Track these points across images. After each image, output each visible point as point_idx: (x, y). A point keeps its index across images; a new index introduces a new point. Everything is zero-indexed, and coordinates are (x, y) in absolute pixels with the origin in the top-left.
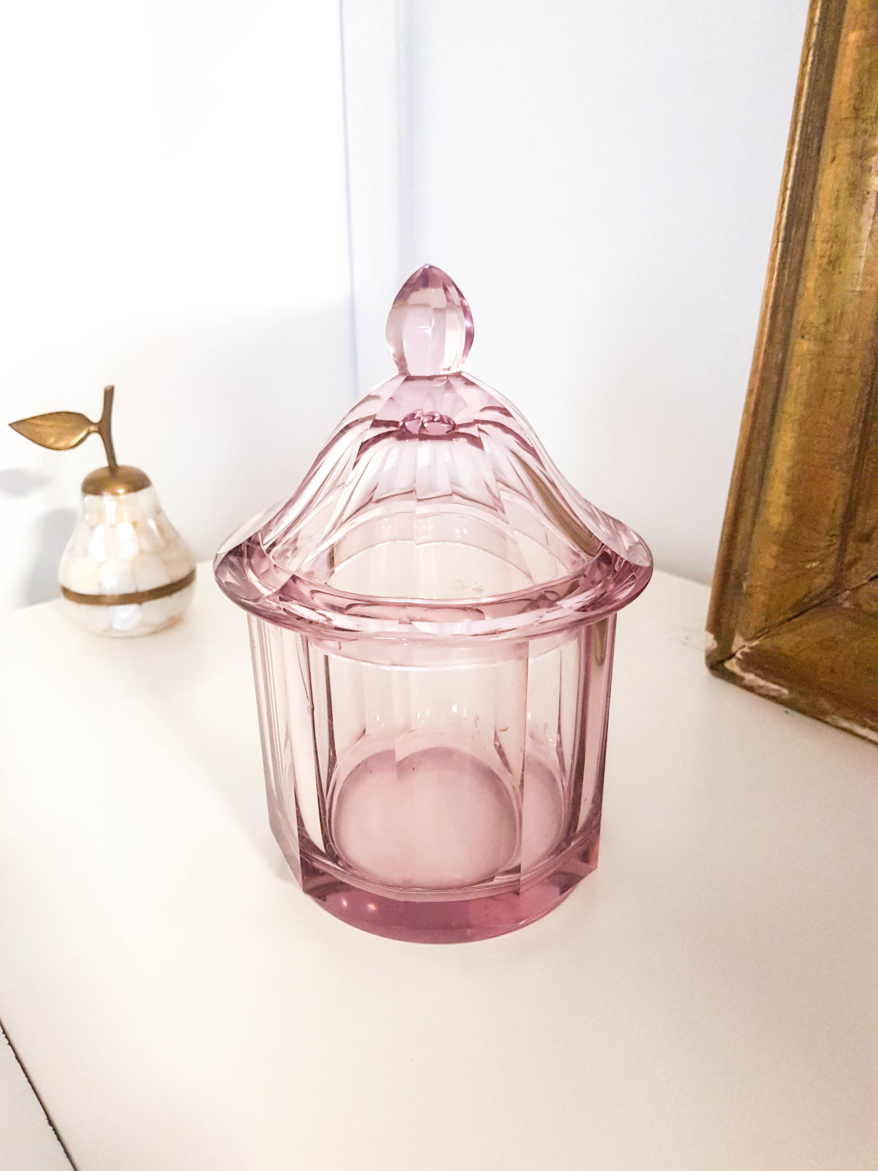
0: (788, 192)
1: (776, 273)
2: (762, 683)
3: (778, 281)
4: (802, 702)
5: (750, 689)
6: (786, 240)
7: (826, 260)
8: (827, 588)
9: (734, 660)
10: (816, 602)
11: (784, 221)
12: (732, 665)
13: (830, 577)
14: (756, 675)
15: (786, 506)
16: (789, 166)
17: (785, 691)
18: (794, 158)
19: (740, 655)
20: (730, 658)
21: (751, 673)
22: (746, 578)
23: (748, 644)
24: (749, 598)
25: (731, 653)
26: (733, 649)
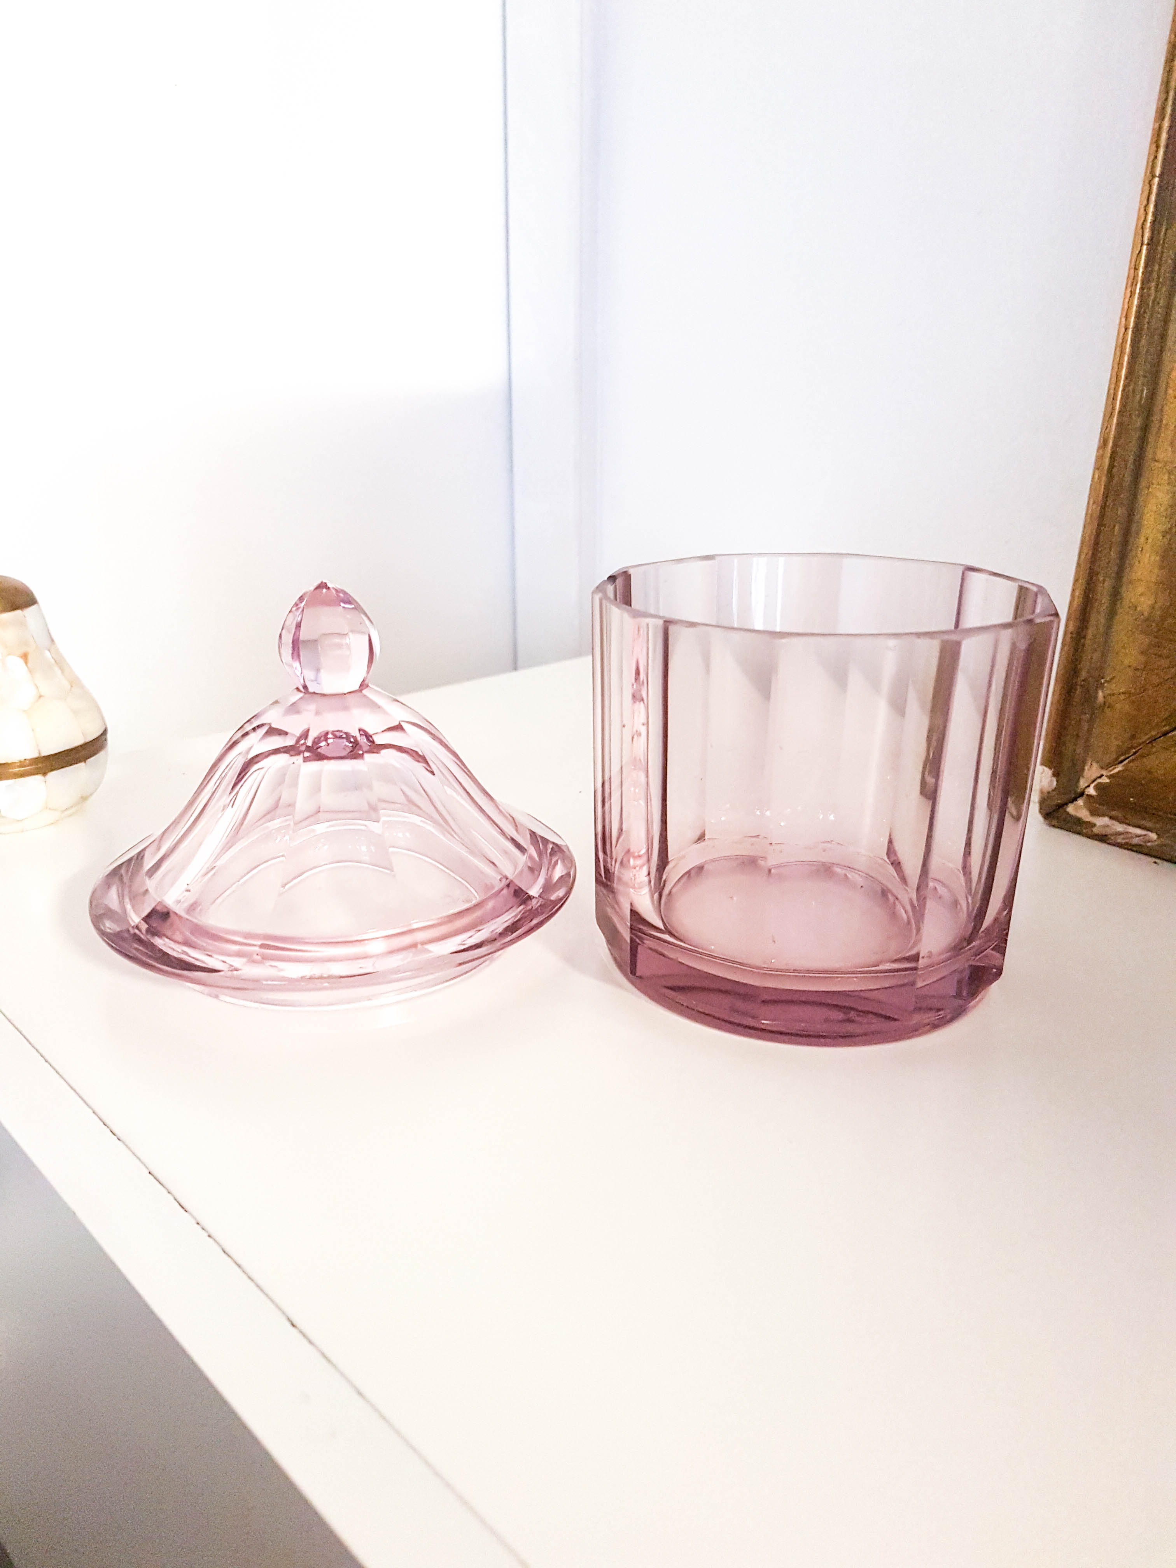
0: (1156, 180)
1: (1139, 286)
2: (1120, 828)
3: (1141, 296)
5: (1103, 838)
6: (1152, 243)
9: (1080, 802)
11: (1150, 218)
12: (1078, 809)
14: (1111, 818)
15: (1158, 583)
16: (1158, 147)
17: (1153, 836)
18: (1164, 136)
19: (1091, 791)
20: (1075, 799)
21: (1103, 815)
22: (1102, 686)
23: (1104, 773)
24: (1107, 710)
25: (1079, 790)
26: (1082, 784)
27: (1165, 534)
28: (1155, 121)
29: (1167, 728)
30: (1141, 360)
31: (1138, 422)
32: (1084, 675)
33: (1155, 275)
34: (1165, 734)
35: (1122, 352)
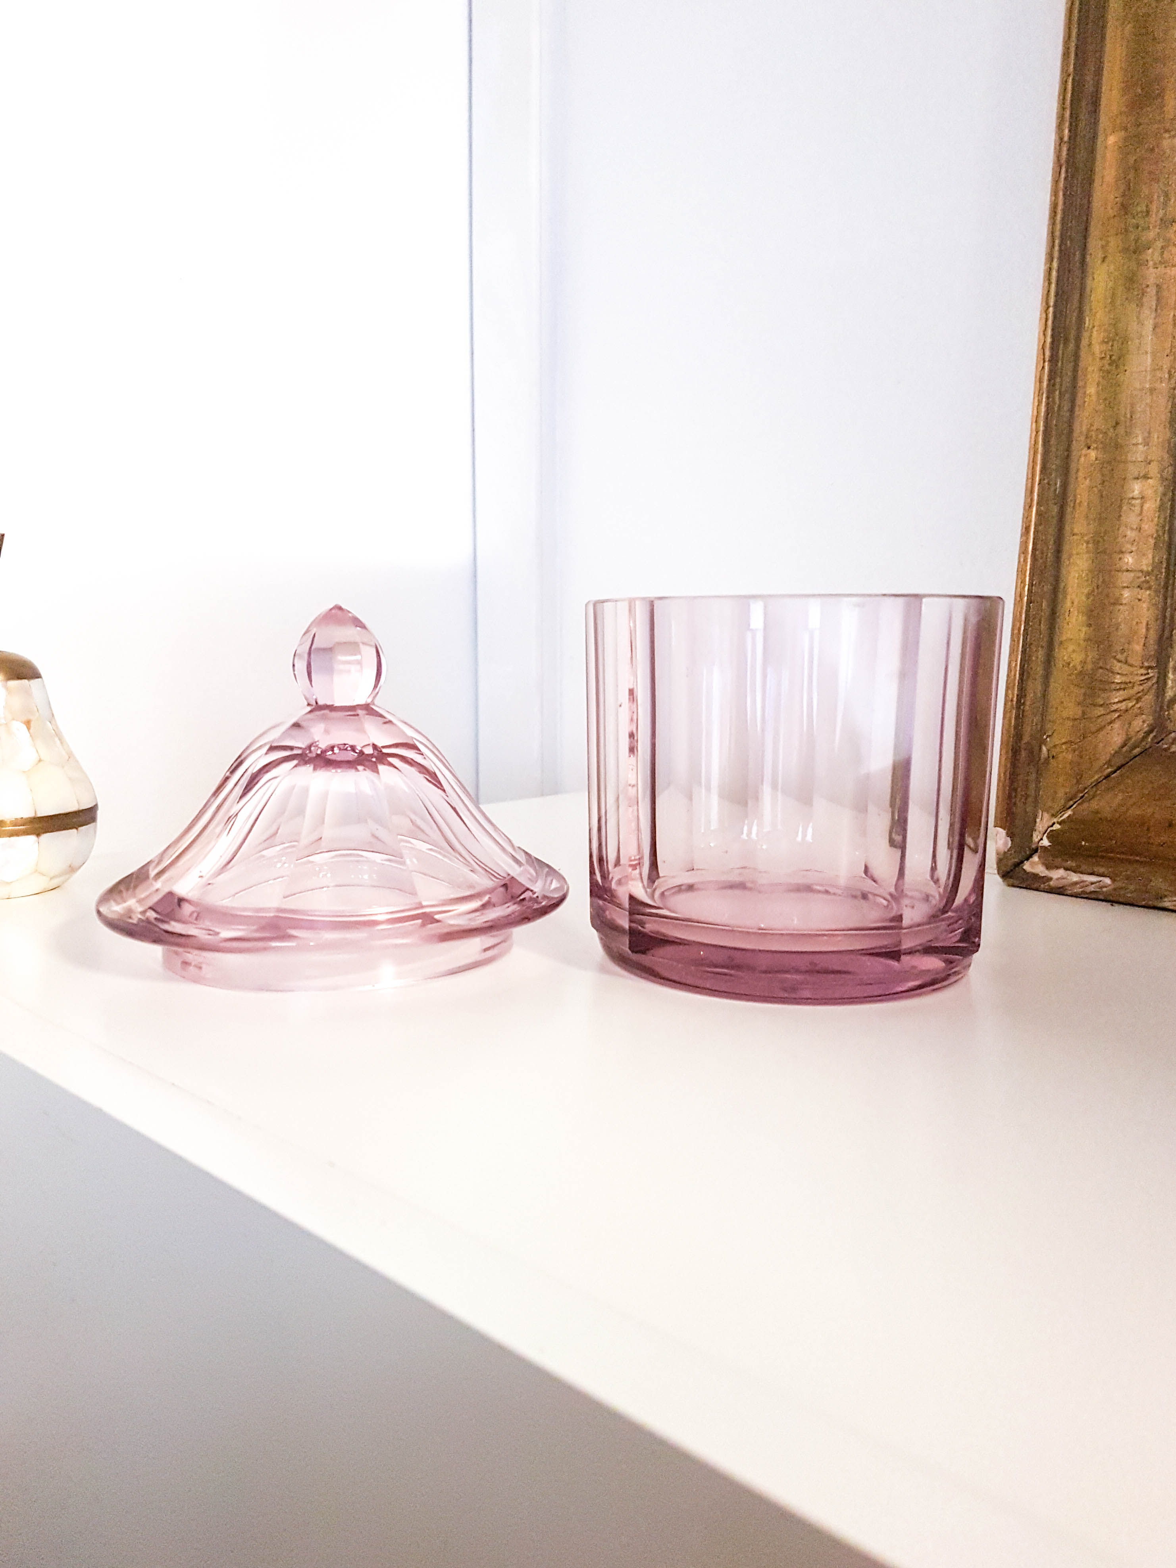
0: (1051, 310)
1: (1045, 396)
2: (1075, 877)
3: (1047, 404)
4: (1131, 890)
5: (1060, 891)
6: (1053, 360)
7: (1107, 361)
8: (1148, 733)
9: (1036, 858)
10: (1137, 751)
11: (1049, 340)
12: (1034, 866)
13: (1150, 720)
14: (1066, 869)
15: (1086, 639)
16: (1050, 284)
17: (1108, 881)
18: (1054, 274)
19: (1046, 842)
20: (1031, 856)
21: (1058, 868)
22: (1044, 742)
23: (1055, 820)
24: (1052, 761)
25: (1034, 846)
26: (1036, 839)
27: (1088, 596)
28: (1046, 264)
29: (1109, 770)
30: (1052, 455)
31: (1055, 509)
32: (1026, 738)
33: (1057, 387)
34: (1107, 776)
35: (1035, 453)
